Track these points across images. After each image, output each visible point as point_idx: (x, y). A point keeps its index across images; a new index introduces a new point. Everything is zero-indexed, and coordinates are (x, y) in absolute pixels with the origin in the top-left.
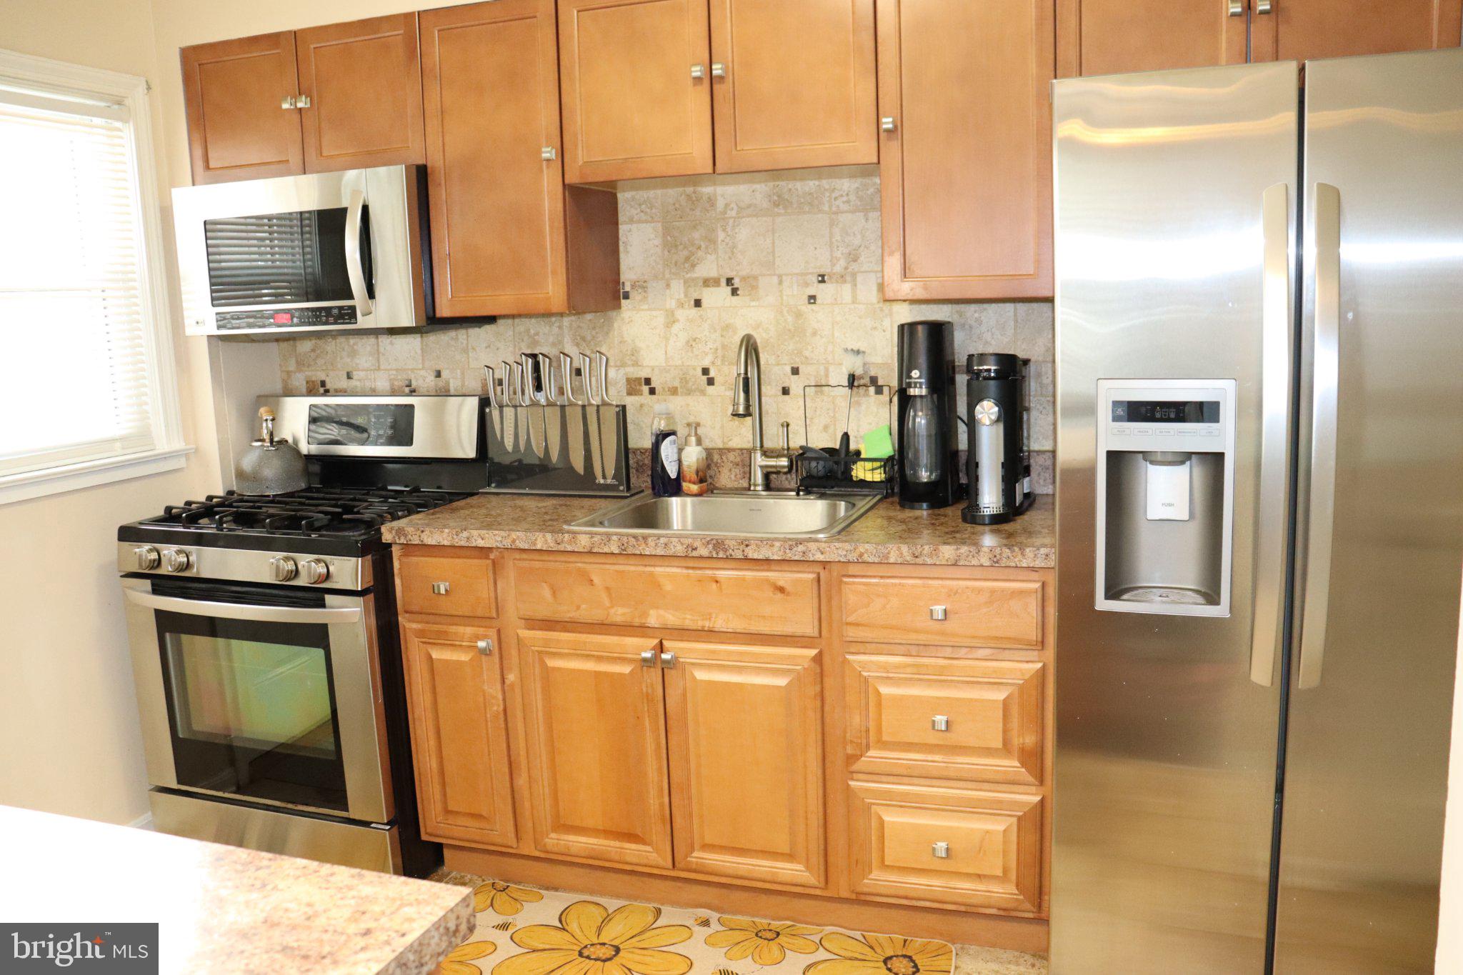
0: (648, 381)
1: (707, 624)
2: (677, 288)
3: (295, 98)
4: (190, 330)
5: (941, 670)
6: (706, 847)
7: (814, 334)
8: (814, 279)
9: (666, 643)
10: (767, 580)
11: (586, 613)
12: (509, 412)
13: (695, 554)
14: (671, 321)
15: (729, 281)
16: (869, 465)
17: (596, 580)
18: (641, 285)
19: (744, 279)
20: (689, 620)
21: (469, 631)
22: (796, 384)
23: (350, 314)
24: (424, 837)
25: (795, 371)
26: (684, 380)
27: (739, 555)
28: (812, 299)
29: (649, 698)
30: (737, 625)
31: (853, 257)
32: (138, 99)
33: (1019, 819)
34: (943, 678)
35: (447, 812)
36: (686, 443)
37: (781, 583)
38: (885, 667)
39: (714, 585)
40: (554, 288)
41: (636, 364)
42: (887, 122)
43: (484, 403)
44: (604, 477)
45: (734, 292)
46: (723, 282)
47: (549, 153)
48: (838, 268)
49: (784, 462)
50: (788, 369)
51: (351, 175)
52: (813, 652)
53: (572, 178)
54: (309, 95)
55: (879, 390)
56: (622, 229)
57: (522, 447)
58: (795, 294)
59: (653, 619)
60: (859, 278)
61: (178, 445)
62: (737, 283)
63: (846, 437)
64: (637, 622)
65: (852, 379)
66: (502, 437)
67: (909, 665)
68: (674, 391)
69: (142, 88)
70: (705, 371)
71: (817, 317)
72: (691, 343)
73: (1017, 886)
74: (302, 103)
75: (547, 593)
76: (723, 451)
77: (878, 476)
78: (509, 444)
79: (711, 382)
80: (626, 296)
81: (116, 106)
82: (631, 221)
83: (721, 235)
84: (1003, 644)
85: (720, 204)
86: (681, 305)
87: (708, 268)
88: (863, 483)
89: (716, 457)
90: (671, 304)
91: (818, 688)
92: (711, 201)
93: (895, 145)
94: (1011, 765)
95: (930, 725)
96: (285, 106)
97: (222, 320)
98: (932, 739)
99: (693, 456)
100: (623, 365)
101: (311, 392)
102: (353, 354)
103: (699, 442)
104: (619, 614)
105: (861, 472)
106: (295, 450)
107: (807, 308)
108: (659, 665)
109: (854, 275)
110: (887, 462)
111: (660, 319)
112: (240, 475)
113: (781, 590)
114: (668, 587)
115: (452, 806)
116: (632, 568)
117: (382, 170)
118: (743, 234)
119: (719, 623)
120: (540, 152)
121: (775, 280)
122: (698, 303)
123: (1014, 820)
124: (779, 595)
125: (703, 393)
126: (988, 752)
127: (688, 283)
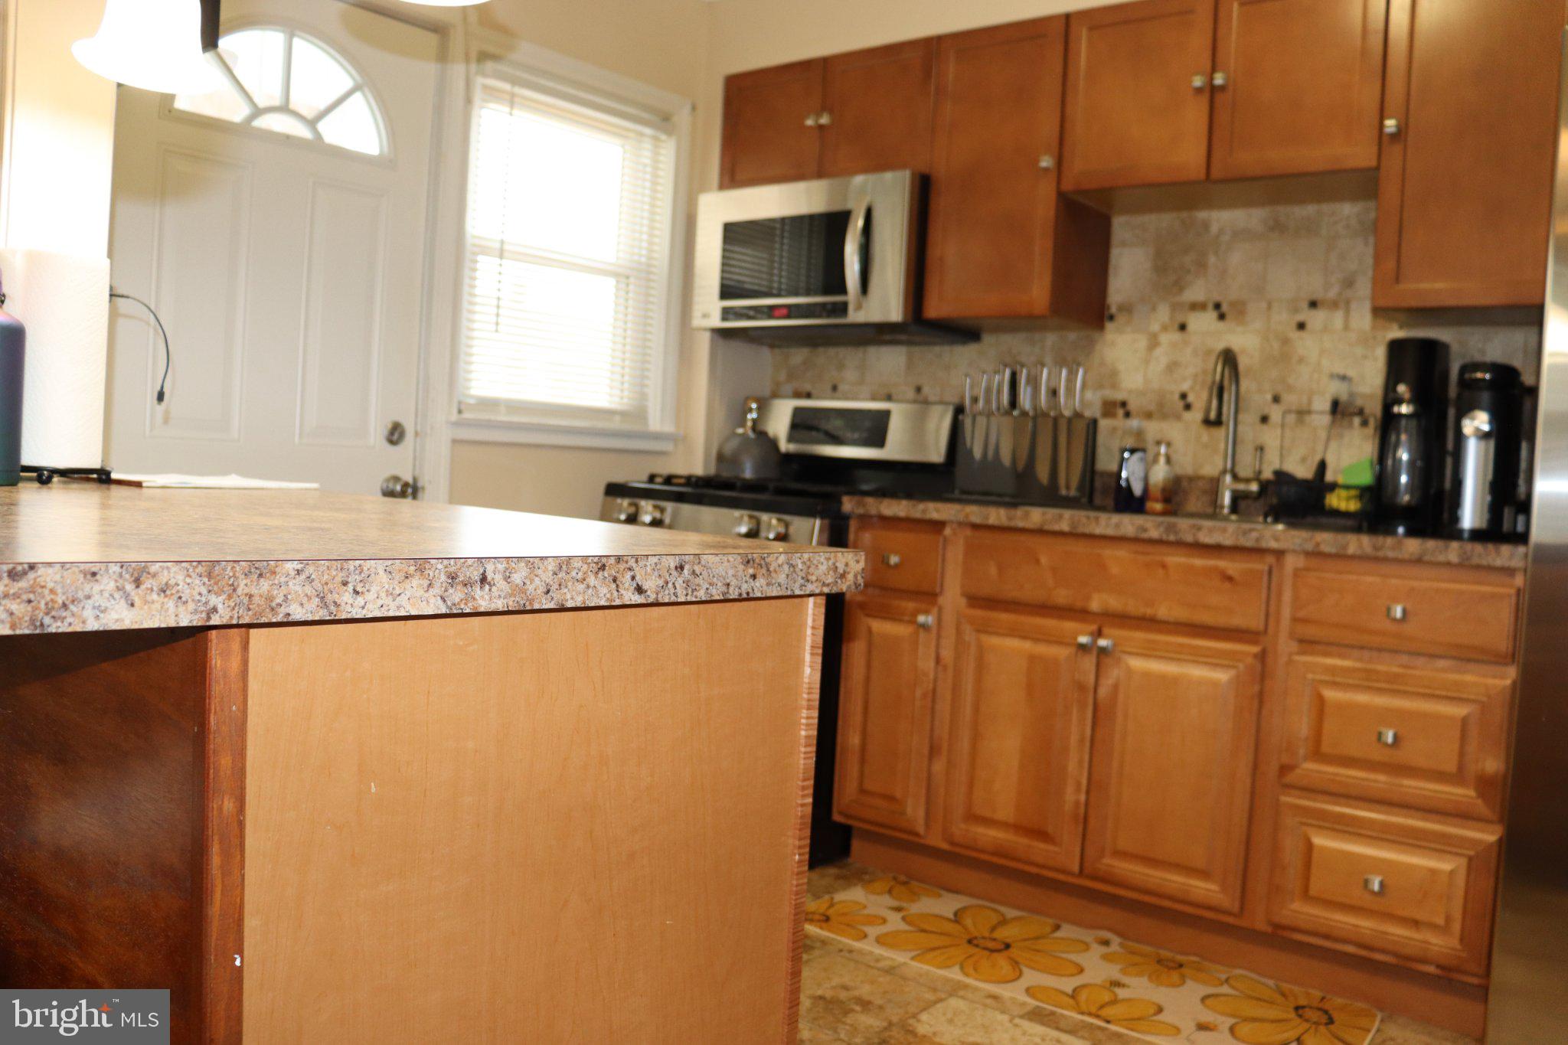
0: (1124, 404)
1: (1149, 611)
2: (1163, 313)
3: (818, 115)
4: (697, 321)
5: (1393, 678)
6: (1120, 854)
7: (1301, 360)
8: (1305, 305)
9: (1106, 631)
10: (1216, 569)
11: (1029, 592)
12: (981, 421)
13: (1145, 535)
14: (1154, 343)
15: (1217, 306)
16: (1343, 493)
17: (1044, 560)
18: (1127, 309)
19: (1233, 304)
20: (1133, 607)
21: (910, 605)
22: (1275, 413)
23: (842, 309)
24: (837, 817)
25: (1276, 399)
26: (1161, 405)
27: (1189, 538)
28: (1301, 326)
29: (1081, 687)
30: (1179, 613)
31: (1349, 283)
32: (683, 118)
33: (1470, 859)
34: (1395, 687)
35: (862, 791)
36: (1155, 460)
37: (1230, 572)
38: (1332, 670)
39: (1161, 571)
40: (1038, 292)
41: (1114, 386)
42: (1390, 124)
43: (959, 410)
44: (1068, 487)
45: (1222, 317)
46: (1210, 306)
47: (1046, 162)
48: (1332, 294)
49: (1254, 487)
50: (1269, 397)
51: (859, 180)
52: (1255, 649)
53: (1068, 185)
54: (831, 111)
55: (1365, 423)
56: (1115, 253)
57: (991, 453)
58: (1283, 319)
59: (1095, 605)
60: (1353, 305)
61: (668, 428)
62: (1225, 308)
63: (1322, 466)
64: (1079, 604)
65: (1336, 405)
66: (972, 443)
67: (1358, 670)
68: (1149, 415)
69: (687, 109)
70: (1184, 396)
71: (1306, 345)
72: (1172, 367)
73: (1461, 940)
74: (824, 120)
75: (993, 571)
76: (1192, 479)
77: (1353, 506)
78: (977, 453)
79: (1188, 407)
80: (1111, 318)
81: (663, 121)
82: (1124, 244)
83: (1212, 260)
84: (1468, 655)
85: (1214, 229)
86: (1165, 328)
87: (1196, 291)
88: (1336, 513)
89: (1185, 484)
90: (1155, 327)
91: (1256, 688)
92: (1206, 226)
93: (1397, 149)
94: (1463, 794)
95: (1374, 738)
96: (810, 122)
97: (727, 314)
98: (1377, 754)
99: (1160, 473)
100: (1101, 386)
101: (797, 395)
102: (841, 367)
103: (1168, 460)
104: (1062, 596)
105: (1337, 501)
106: (773, 443)
107: (1295, 335)
108: (1095, 652)
109: (1348, 303)
110: (1364, 492)
111: (1142, 342)
112: (721, 458)
113: (1230, 579)
114: (1115, 570)
115: (869, 785)
116: (1080, 548)
117: (888, 176)
118: (1236, 258)
119: (1163, 612)
120: (1037, 161)
121: (1264, 305)
122: (1183, 327)
123: (1463, 861)
124: (1227, 585)
125: (1178, 418)
126: (1440, 776)
127: (1175, 307)
